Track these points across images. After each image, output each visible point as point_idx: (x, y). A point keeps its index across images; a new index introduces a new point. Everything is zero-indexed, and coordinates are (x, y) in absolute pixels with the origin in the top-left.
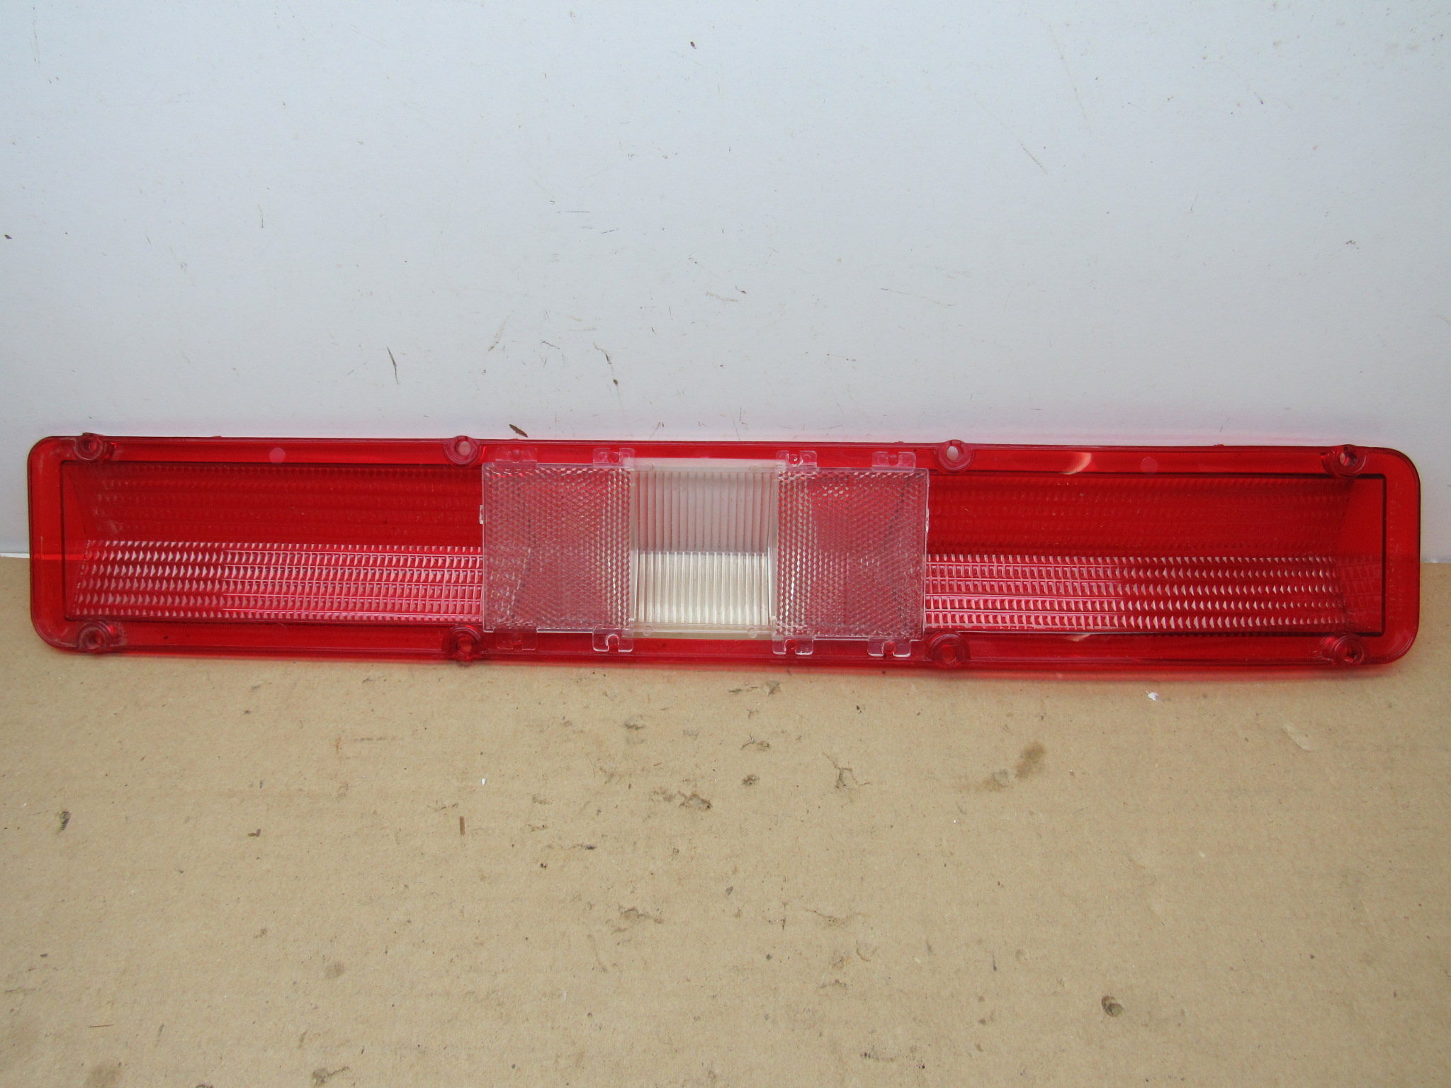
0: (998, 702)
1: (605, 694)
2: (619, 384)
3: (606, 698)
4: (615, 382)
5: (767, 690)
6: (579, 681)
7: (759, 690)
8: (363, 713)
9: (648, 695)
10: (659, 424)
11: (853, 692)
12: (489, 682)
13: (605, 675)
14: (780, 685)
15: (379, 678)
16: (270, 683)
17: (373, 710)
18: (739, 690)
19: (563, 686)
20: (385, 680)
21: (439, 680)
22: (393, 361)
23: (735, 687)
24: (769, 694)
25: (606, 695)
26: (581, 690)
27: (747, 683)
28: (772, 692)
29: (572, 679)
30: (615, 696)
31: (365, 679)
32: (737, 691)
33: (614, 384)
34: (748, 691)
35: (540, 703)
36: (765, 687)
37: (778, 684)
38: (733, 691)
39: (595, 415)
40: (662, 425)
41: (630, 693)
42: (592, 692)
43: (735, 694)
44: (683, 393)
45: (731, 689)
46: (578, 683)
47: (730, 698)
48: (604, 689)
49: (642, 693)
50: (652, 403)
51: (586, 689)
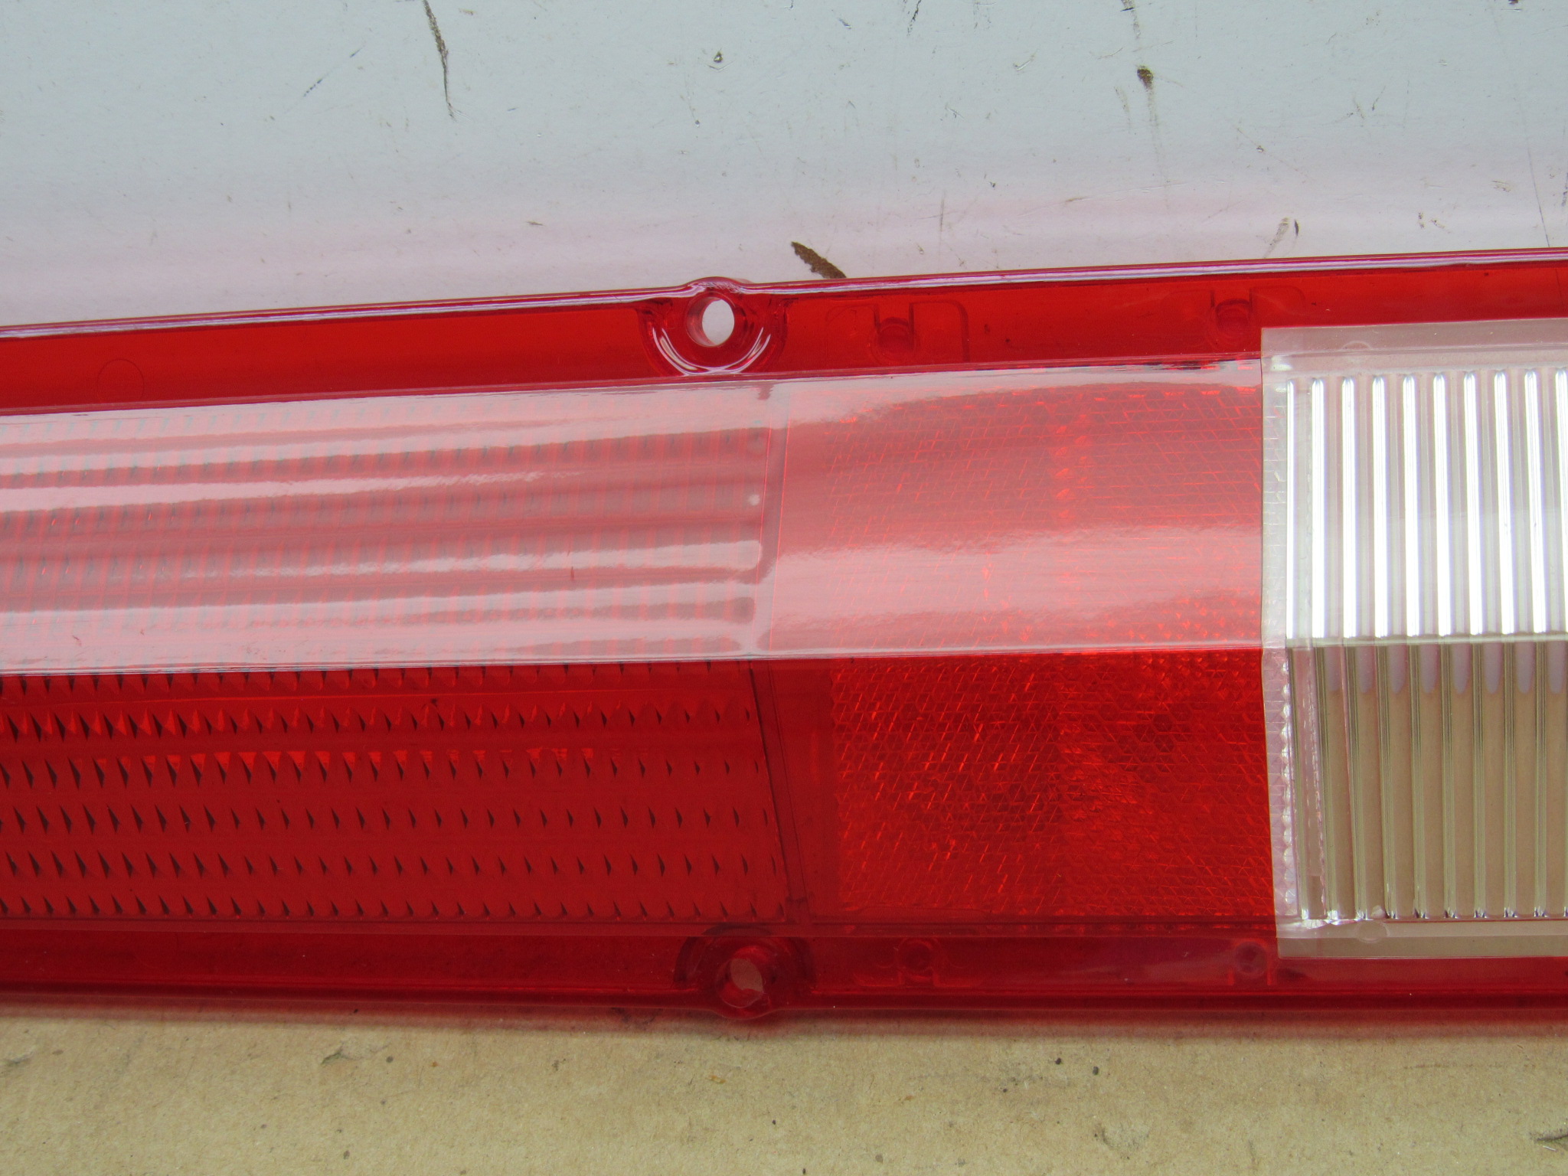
1: (1100, 1134)
2: (1155, 82)
3: (1105, 1147)
4: (1145, 75)
6: (1010, 1086)
8: (316, 1160)
9: (1251, 1144)
10: (1284, 224)
12: (713, 1078)
13: (1096, 1071)
15: (373, 1051)
16: (59, 1052)
17: (346, 1154)
19: (955, 1102)
20: (390, 1060)
21: (556, 1066)
22: (438, 38)
23: (1554, 1125)
25: (1105, 1140)
26: (1018, 1119)
29: (984, 1079)
30: (1135, 1144)
31: (331, 1052)
32: (1564, 1139)
33: (1139, 84)
35: (879, 1158)
38: (1549, 1140)
39: (1071, 201)
40: (1292, 228)
41: (1185, 1136)
42: (1055, 1125)
43: (1558, 1147)
44: (1373, 108)
45: (1542, 1132)
46: (1007, 1094)
47: (1544, 1162)
48: (1095, 1117)
49: (1229, 1137)
50: (1263, 150)
51: (1034, 1115)
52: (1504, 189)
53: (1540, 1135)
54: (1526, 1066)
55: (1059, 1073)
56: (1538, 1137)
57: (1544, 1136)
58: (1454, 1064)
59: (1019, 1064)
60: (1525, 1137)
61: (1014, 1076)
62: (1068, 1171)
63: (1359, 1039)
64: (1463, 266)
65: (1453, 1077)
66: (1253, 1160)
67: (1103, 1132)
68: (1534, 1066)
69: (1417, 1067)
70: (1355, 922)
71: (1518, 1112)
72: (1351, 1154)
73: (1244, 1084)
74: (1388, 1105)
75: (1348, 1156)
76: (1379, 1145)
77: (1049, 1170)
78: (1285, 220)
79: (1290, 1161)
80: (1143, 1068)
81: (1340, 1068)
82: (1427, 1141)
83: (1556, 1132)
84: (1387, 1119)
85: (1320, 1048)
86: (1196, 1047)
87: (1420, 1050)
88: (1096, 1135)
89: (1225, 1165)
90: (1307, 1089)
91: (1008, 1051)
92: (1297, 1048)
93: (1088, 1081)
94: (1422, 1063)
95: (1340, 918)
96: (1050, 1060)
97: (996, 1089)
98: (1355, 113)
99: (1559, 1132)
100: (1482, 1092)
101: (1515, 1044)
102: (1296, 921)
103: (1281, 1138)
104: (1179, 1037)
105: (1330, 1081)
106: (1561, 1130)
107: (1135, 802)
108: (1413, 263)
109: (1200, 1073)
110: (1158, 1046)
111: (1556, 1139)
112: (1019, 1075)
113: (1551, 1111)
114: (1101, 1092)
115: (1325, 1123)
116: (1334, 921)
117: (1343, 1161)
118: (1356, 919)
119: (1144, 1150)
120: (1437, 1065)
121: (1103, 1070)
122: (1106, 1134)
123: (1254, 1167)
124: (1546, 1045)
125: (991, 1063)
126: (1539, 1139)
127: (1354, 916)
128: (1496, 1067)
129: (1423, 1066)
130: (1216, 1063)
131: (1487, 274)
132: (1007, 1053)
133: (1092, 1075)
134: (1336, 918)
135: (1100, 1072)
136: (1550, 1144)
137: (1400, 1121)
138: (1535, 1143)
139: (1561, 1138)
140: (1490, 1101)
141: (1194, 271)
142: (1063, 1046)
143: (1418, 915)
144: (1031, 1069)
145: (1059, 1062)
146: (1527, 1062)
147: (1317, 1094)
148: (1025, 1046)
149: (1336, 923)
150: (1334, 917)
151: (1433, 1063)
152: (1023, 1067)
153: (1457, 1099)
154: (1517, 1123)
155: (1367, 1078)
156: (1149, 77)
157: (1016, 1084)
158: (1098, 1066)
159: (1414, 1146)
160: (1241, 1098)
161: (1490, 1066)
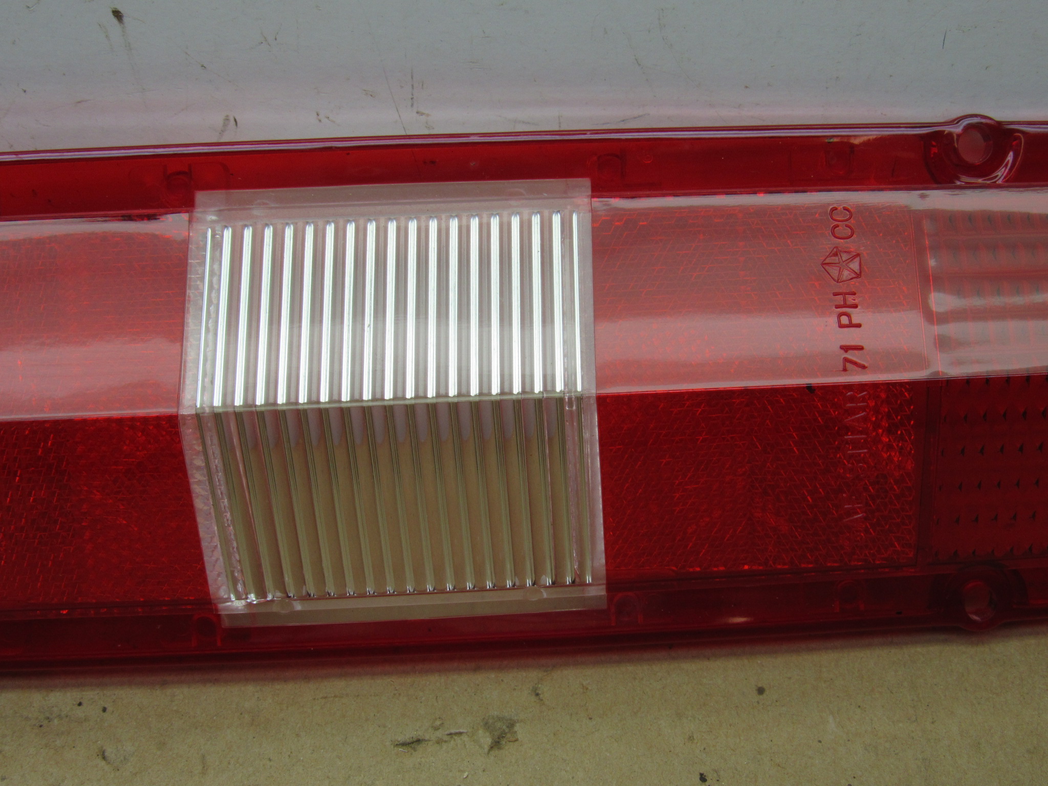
0: (1028, 751)
1: (101, 754)
2: (125, 19)
3: (103, 763)
4: (117, 14)
5: (487, 740)
6: (45, 723)
7: (465, 738)
9: (203, 756)
10: (227, 119)
11: (691, 738)
13: (104, 710)
14: (517, 728)
18: (418, 741)
19: (4, 736)
23: (408, 735)
24: (491, 748)
25: (104, 758)
26: (46, 746)
27: (438, 723)
28: (496, 744)
29: (27, 719)
30: (124, 760)
32: (414, 743)
33: (113, 20)
34: (439, 742)
36: (481, 732)
37: (511, 725)
38: (404, 744)
39: (79, 102)
40: (232, 122)
41: (159, 753)
42: (71, 749)
43: (410, 749)
44: (276, 39)
45: (399, 739)
46: (42, 728)
47: (398, 760)
48: (99, 742)
49: (189, 752)
50: (205, 67)
51: (58, 743)
52: (371, 96)
53: (398, 742)
54: (395, 694)
55: (79, 712)
56: (397, 743)
57: (401, 742)
58: (347, 695)
59: (53, 707)
60: (388, 743)
61: (48, 715)
62: (76, 781)
63: (286, 680)
64: (330, 148)
65: (345, 704)
66: (204, 767)
67: (104, 752)
68: (400, 694)
69: (321, 698)
70: (268, 601)
71: (385, 726)
72: (270, 760)
73: (204, 715)
74: (299, 725)
75: (268, 762)
76: (289, 753)
77: (63, 781)
78: (227, 116)
79: (228, 767)
80: (136, 706)
81: (270, 701)
82: (322, 749)
83: (409, 739)
84: (297, 735)
85: (258, 688)
86: (175, 690)
87: (325, 686)
88: (98, 755)
89: (183, 772)
90: (246, 716)
91: (46, 698)
92: (243, 688)
93: (98, 717)
94: (325, 695)
95: (257, 598)
96: (75, 703)
97: (35, 725)
98: (264, 42)
99: (411, 739)
100: (363, 713)
101: (389, 680)
102: (228, 602)
103: (224, 751)
104: (164, 684)
105: (263, 710)
106: (412, 738)
107: (124, 522)
108: (297, 146)
109: (175, 708)
110: (149, 690)
111: (409, 744)
112: (52, 714)
113: (407, 725)
114: (106, 725)
115: (255, 739)
116: (254, 601)
117: (264, 765)
118: (268, 599)
119: (129, 764)
120: (335, 696)
121: (110, 709)
122: (106, 754)
123: (204, 773)
124: (409, 680)
125: (33, 707)
126: (397, 744)
127: (266, 597)
128: (375, 696)
129: (325, 698)
130: (187, 701)
131: (348, 154)
132: (45, 700)
133: (101, 712)
134: (254, 599)
135: (107, 711)
136: (404, 747)
137: (306, 736)
138: (394, 747)
139: (413, 743)
140: (367, 720)
141: (147, 152)
142: (84, 693)
143: (310, 595)
144: (61, 710)
145: (80, 704)
146: (396, 692)
147: (253, 720)
148: (58, 694)
149: (255, 602)
150: (252, 597)
151: (333, 695)
152: (55, 709)
153: (346, 719)
154: (384, 734)
155: (287, 707)
156: (121, 16)
157: (49, 721)
158: (106, 706)
159: (313, 753)
160: (201, 724)
161: (371, 695)
